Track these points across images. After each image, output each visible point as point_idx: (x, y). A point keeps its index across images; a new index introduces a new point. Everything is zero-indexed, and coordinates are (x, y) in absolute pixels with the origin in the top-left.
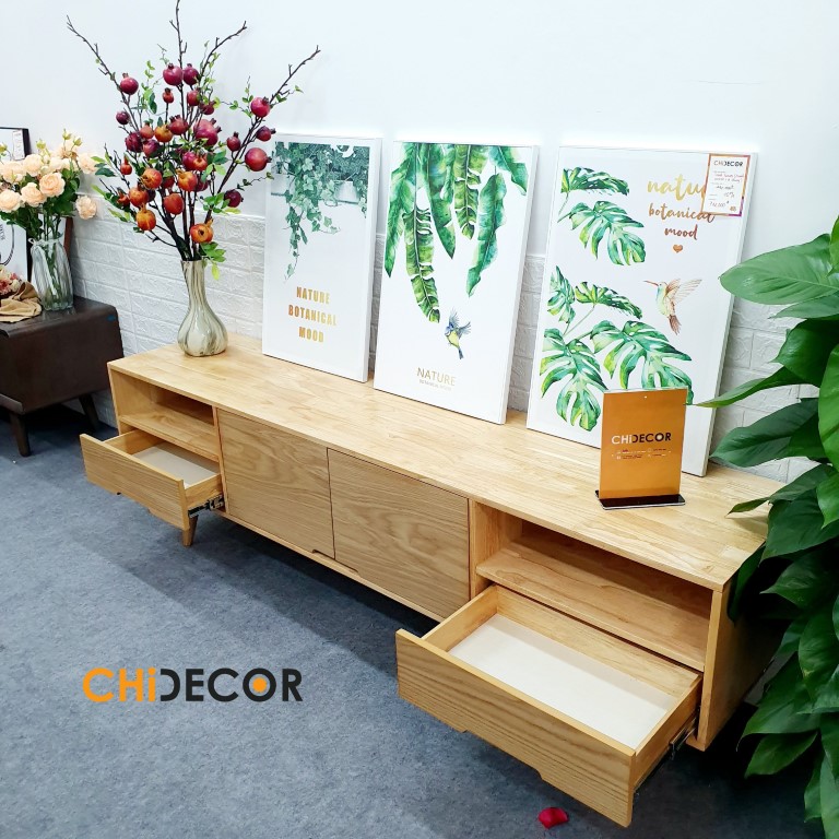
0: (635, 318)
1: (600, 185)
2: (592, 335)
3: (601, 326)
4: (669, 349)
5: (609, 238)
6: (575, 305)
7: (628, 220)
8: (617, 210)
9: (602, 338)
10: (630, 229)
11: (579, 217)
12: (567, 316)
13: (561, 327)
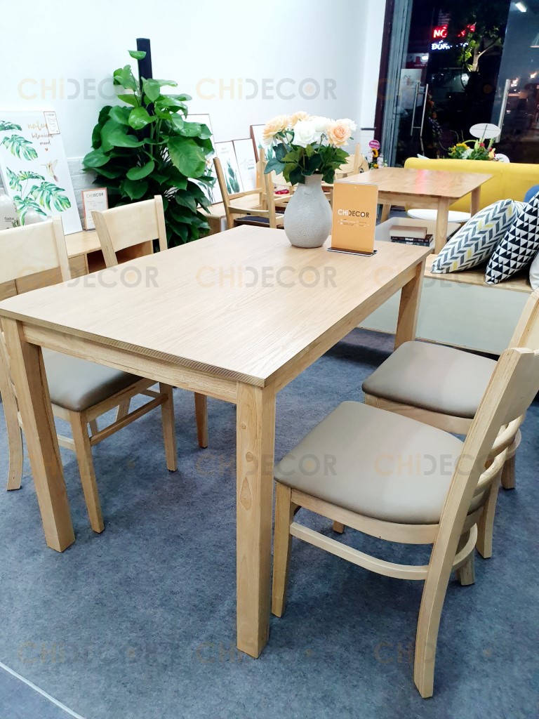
0: (43, 181)
1: (10, 128)
2: (31, 193)
3: (33, 188)
4: (58, 189)
5: (22, 150)
6: (21, 182)
7: (26, 141)
8: (21, 138)
9: (35, 192)
10: (28, 145)
11: (7, 142)
12: (19, 188)
13: (19, 194)
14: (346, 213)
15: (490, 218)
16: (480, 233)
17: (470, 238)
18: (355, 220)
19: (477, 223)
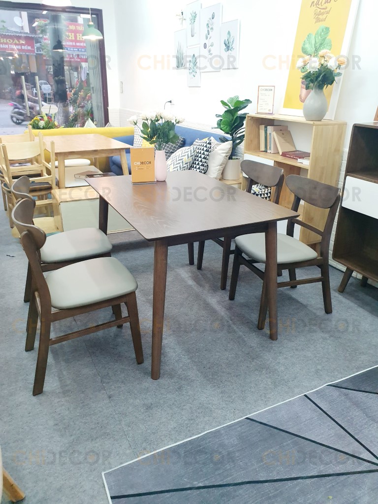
14: (139, 163)
15: (190, 155)
16: (186, 164)
17: (182, 167)
18: (144, 166)
19: (184, 160)
